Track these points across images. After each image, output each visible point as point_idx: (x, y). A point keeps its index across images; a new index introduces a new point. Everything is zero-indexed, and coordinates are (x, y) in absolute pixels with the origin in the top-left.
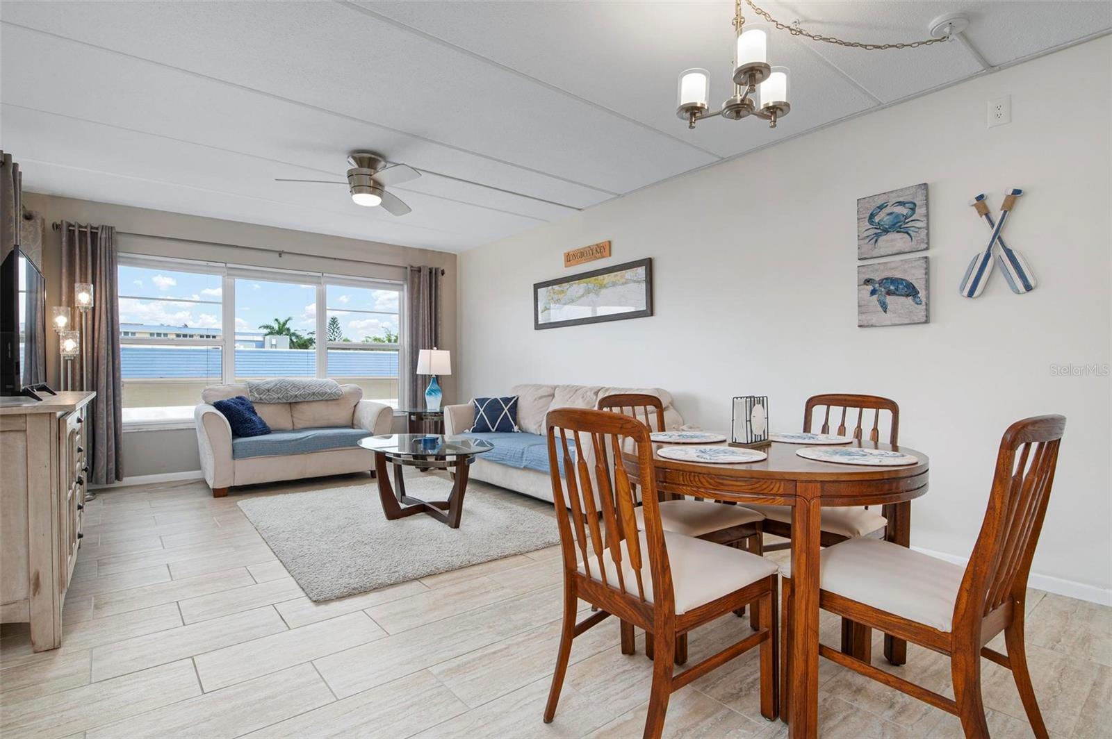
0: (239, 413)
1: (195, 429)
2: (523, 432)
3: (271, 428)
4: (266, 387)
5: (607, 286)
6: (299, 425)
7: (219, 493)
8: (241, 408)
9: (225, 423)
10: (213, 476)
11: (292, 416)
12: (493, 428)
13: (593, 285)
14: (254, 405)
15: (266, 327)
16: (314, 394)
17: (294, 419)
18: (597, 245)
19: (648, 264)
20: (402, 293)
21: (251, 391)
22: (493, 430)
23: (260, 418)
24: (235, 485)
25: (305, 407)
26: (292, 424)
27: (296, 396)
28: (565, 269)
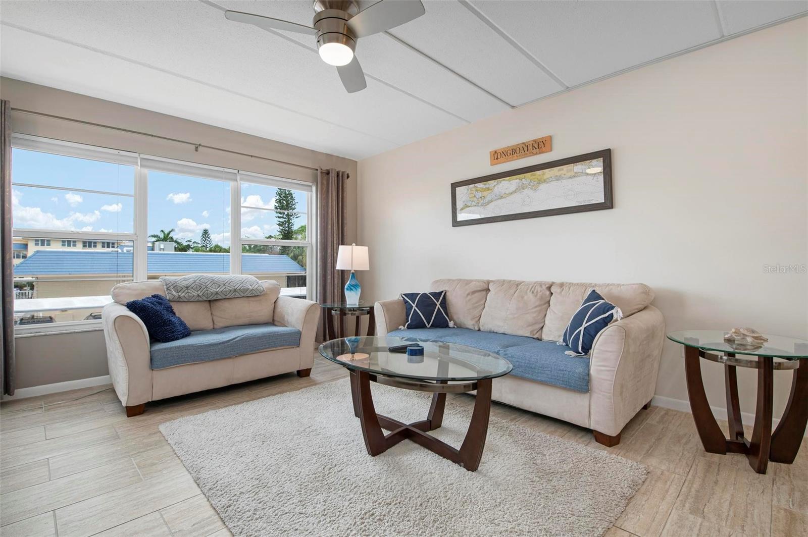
0: (157, 314)
1: (103, 330)
2: (458, 327)
3: (191, 328)
4: (185, 283)
5: (548, 180)
6: (220, 324)
7: (133, 411)
8: (158, 308)
9: (141, 327)
10: (126, 392)
11: (211, 314)
12: (429, 324)
13: (528, 181)
14: (172, 304)
15: (154, 236)
16: (235, 290)
17: (215, 318)
18: (534, 141)
19: (606, 156)
20: (310, 193)
21: (168, 289)
22: (429, 326)
23: (179, 318)
24: (153, 400)
25: (226, 305)
26: (212, 323)
27: (217, 293)
28: (491, 167)
